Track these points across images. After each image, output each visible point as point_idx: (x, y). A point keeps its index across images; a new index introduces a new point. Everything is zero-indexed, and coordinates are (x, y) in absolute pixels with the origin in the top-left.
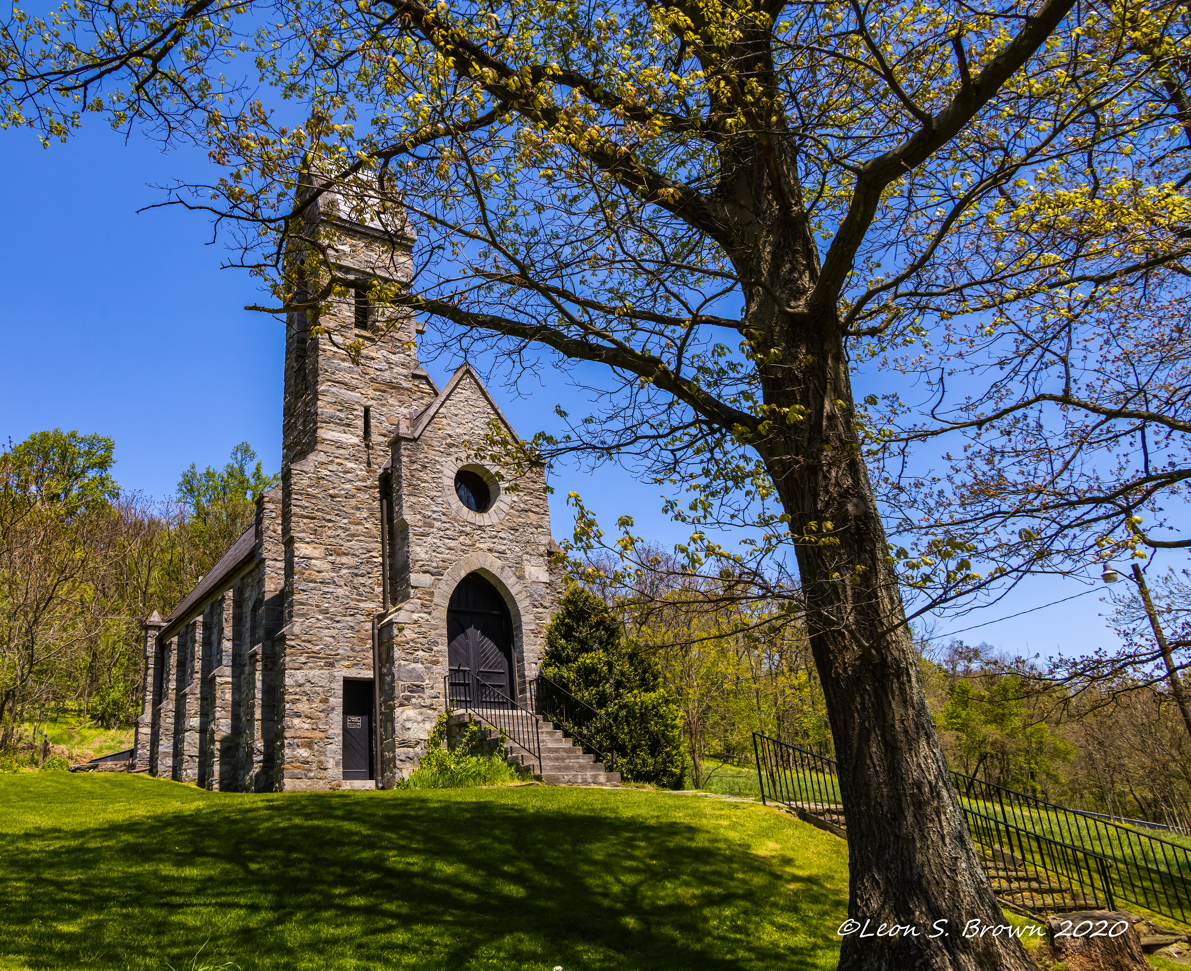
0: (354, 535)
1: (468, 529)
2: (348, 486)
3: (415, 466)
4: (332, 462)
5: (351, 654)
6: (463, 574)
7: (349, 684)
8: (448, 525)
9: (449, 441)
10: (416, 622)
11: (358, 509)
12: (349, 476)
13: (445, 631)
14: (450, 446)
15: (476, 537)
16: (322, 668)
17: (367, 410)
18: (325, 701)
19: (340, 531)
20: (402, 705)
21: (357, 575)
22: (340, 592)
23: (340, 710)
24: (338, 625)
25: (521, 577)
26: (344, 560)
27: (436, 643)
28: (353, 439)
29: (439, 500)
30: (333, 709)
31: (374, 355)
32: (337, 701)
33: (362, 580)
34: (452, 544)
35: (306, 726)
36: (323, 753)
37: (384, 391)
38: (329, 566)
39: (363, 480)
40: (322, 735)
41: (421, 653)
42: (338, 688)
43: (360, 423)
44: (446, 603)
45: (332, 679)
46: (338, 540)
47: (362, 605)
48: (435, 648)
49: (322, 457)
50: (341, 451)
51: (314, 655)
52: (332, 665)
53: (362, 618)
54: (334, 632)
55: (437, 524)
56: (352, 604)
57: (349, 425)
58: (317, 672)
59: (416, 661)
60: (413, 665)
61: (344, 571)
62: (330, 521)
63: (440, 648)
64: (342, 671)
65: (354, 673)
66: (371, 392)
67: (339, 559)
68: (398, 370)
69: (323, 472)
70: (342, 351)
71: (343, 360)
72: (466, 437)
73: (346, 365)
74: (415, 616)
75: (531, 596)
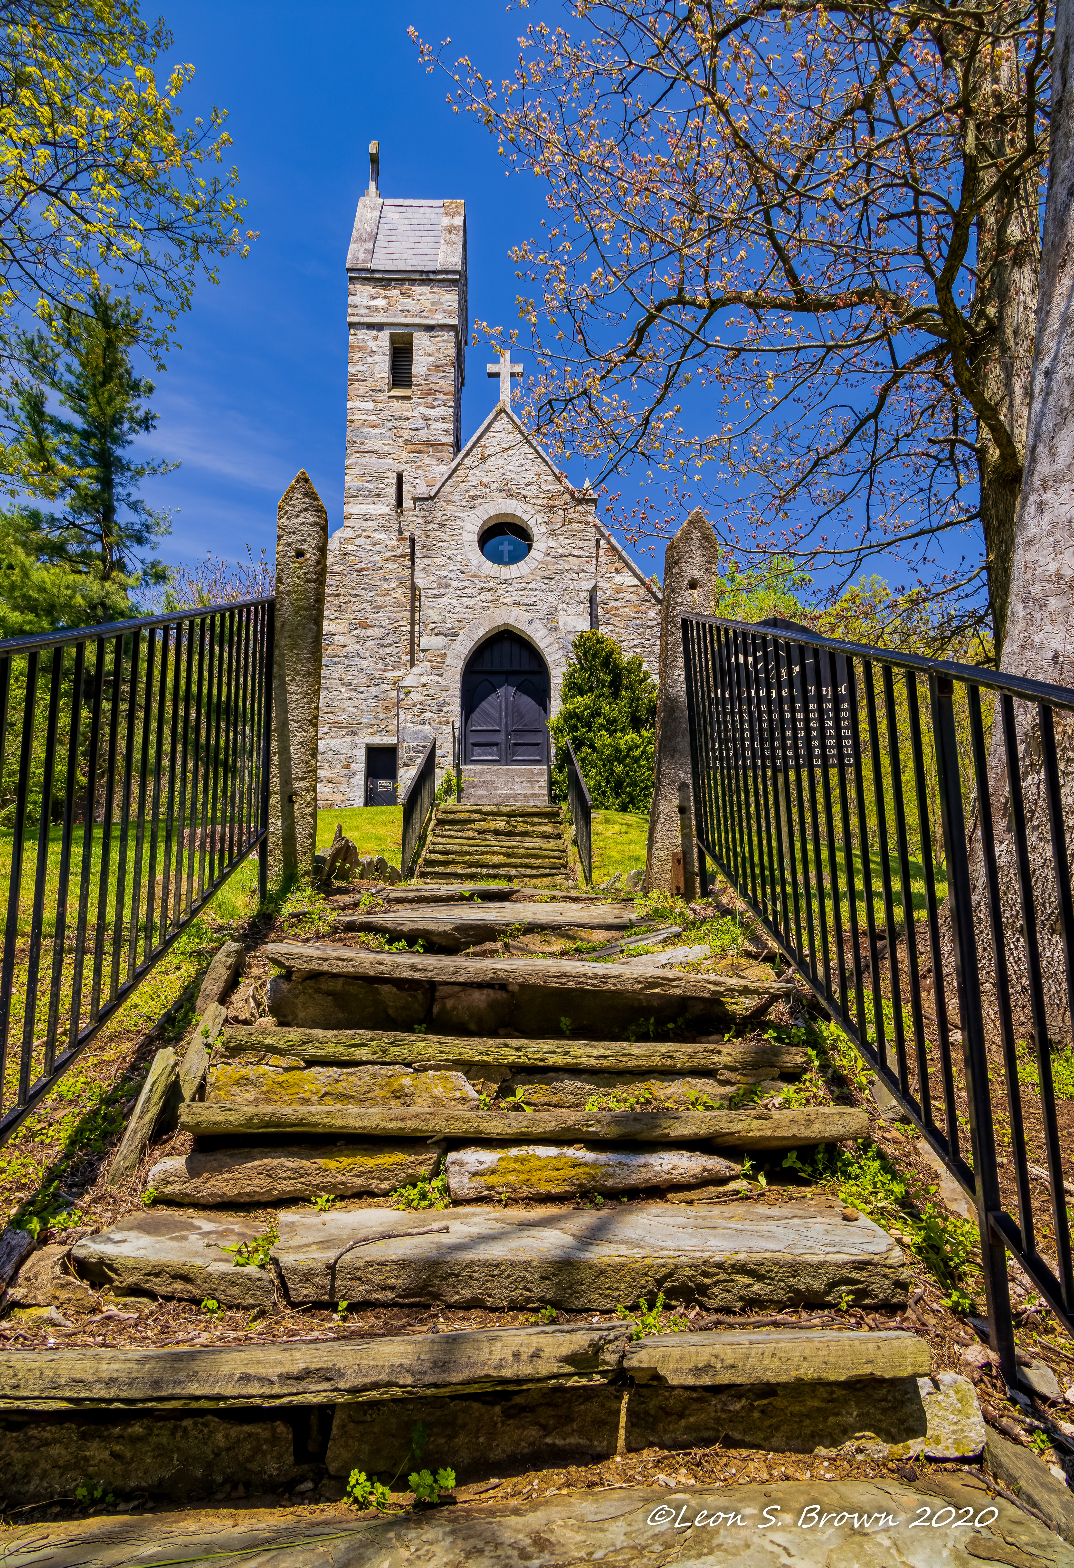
0: (380, 607)
1: (490, 585)
2: (377, 558)
3: (431, 526)
4: (359, 536)
5: (374, 721)
6: (482, 632)
7: (372, 750)
8: (466, 584)
9: (471, 493)
10: (424, 685)
11: (386, 580)
12: (378, 548)
13: (457, 692)
14: (474, 498)
15: (500, 592)
16: (344, 737)
17: (400, 477)
18: (347, 766)
19: (365, 605)
20: (405, 765)
21: (383, 646)
22: (364, 664)
23: (361, 775)
24: (362, 696)
25: (553, 629)
26: (370, 632)
27: (448, 704)
28: (383, 509)
29: (458, 558)
30: (354, 774)
31: (409, 414)
32: (359, 766)
33: (388, 650)
34: (472, 602)
35: (327, 790)
37: (420, 452)
38: (354, 640)
39: (394, 550)
41: (429, 714)
42: (361, 755)
43: (392, 491)
44: (460, 664)
45: (355, 746)
46: (363, 614)
47: (388, 674)
48: (445, 709)
49: (349, 533)
50: (370, 523)
51: (337, 725)
52: (354, 733)
53: (388, 687)
54: (356, 703)
55: (454, 584)
56: (377, 674)
57: (379, 495)
58: (339, 741)
59: (422, 722)
60: (420, 727)
61: (369, 644)
62: (355, 596)
63: (451, 708)
64: (366, 739)
65: (376, 740)
66: (405, 456)
67: (362, 632)
68: (436, 425)
69: (349, 548)
70: (374, 418)
71: (374, 427)
72: (494, 486)
73: (377, 431)
74: (424, 679)
75: (564, 648)
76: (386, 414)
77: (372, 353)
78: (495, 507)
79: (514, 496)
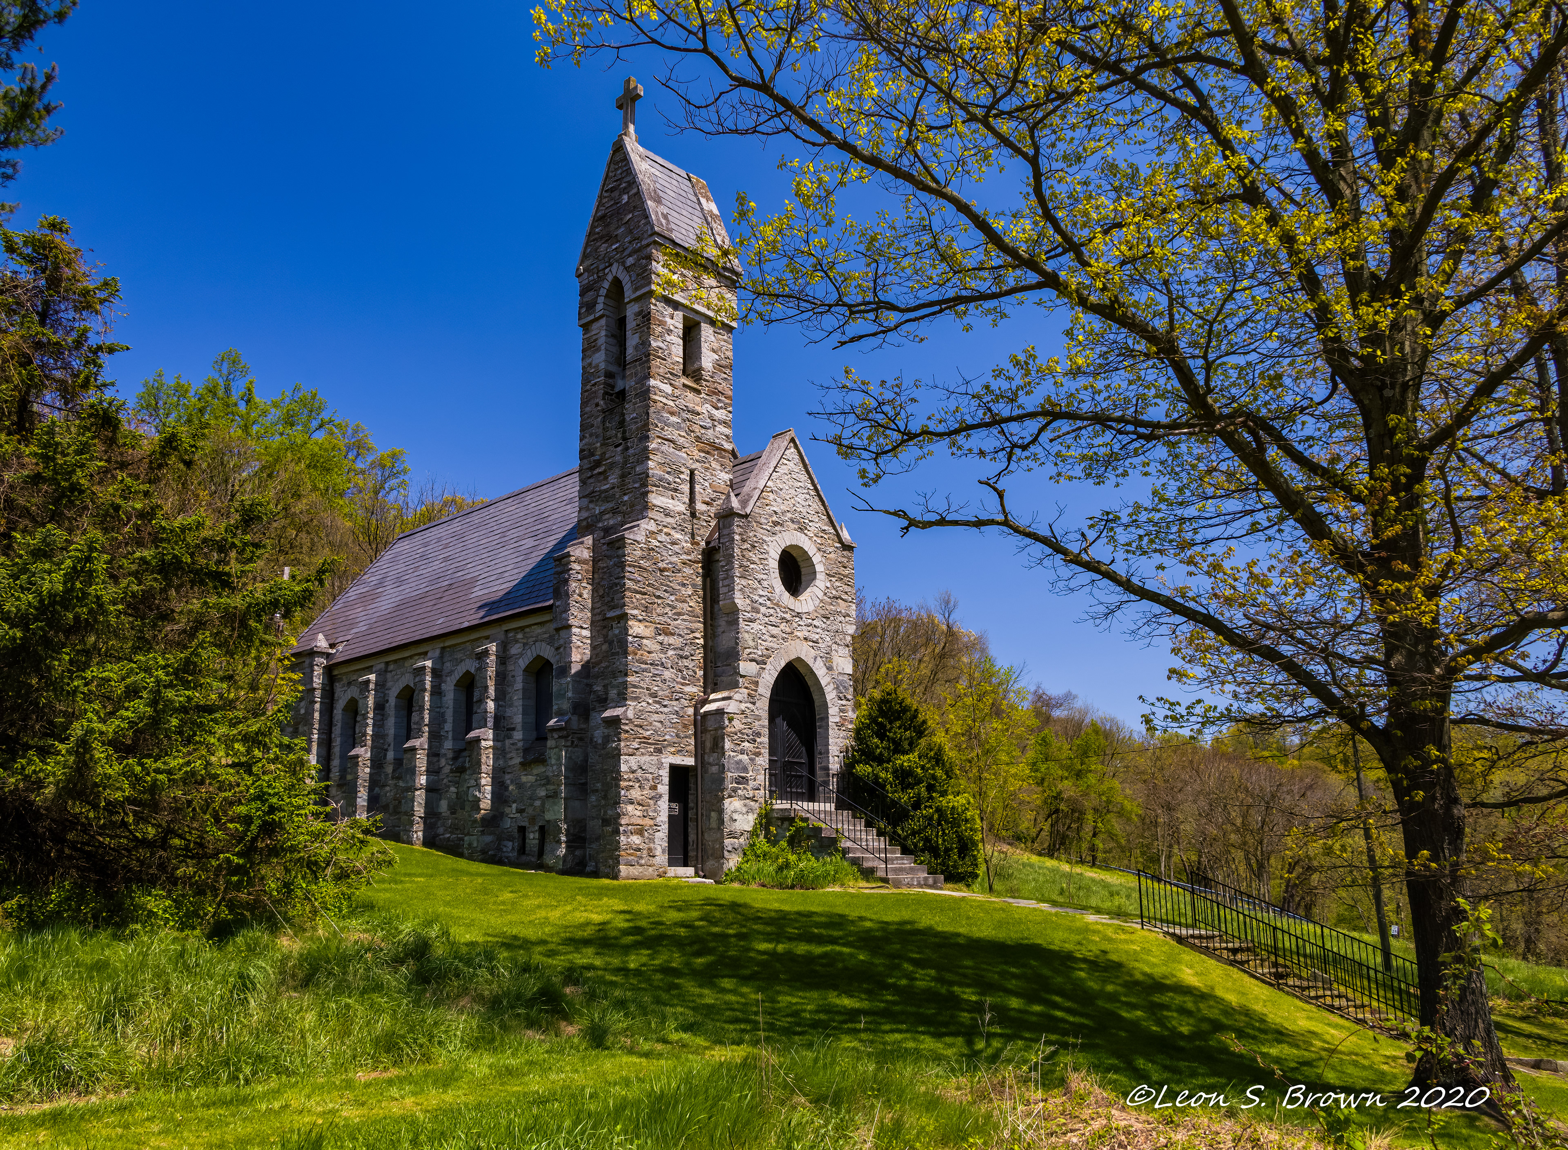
0: (679, 614)
1: (788, 616)
2: (674, 559)
3: (745, 546)
4: (661, 531)
5: (676, 740)
6: (783, 664)
7: (675, 770)
8: (772, 611)
9: (775, 518)
10: (743, 712)
11: (684, 585)
12: (676, 548)
13: (766, 723)
14: (776, 524)
15: (794, 625)
16: (651, 754)
17: (692, 474)
18: (654, 788)
19: (668, 609)
20: (730, 796)
21: (682, 657)
22: (667, 674)
23: (666, 797)
24: (666, 710)
25: (830, 668)
26: (671, 640)
27: (759, 734)
28: (679, 506)
29: (765, 584)
30: (661, 796)
31: (698, 409)
32: (664, 789)
33: (686, 662)
34: (775, 631)
35: (638, 813)
36: (652, 840)
37: (708, 453)
38: (658, 647)
39: (688, 553)
40: (652, 822)
41: (746, 744)
42: (665, 774)
43: (686, 488)
44: (769, 694)
45: (660, 766)
46: (666, 619)
47: (685, 689)
48: (758, 740)
49: (652, 526)
50: (669, 520)
51: (645, 741)
52: (659, 751)
53: (686, 703)
54: (662, 717)
55: (763, 610)
56: (678, 687)
57: (676, 490)
58: (647, 758)
59: (742, 752)
60: (740, 757)
61: (671, 653)
62: (659, 597)
63: (762, 739)
64: (669, 758)
65: (679, 760)
66: (697, 455)
67: (667, 640)
68: (721, 429)
69: (653, 542)
70: (671, 403)
71: (672, 414)
72: (789, 515)
73: (674, 419)
74: (743, 706)
75: (837, 688)
76: (681, 402)
77: (669, 332)
78: (790, 537)
79: (802, 529)
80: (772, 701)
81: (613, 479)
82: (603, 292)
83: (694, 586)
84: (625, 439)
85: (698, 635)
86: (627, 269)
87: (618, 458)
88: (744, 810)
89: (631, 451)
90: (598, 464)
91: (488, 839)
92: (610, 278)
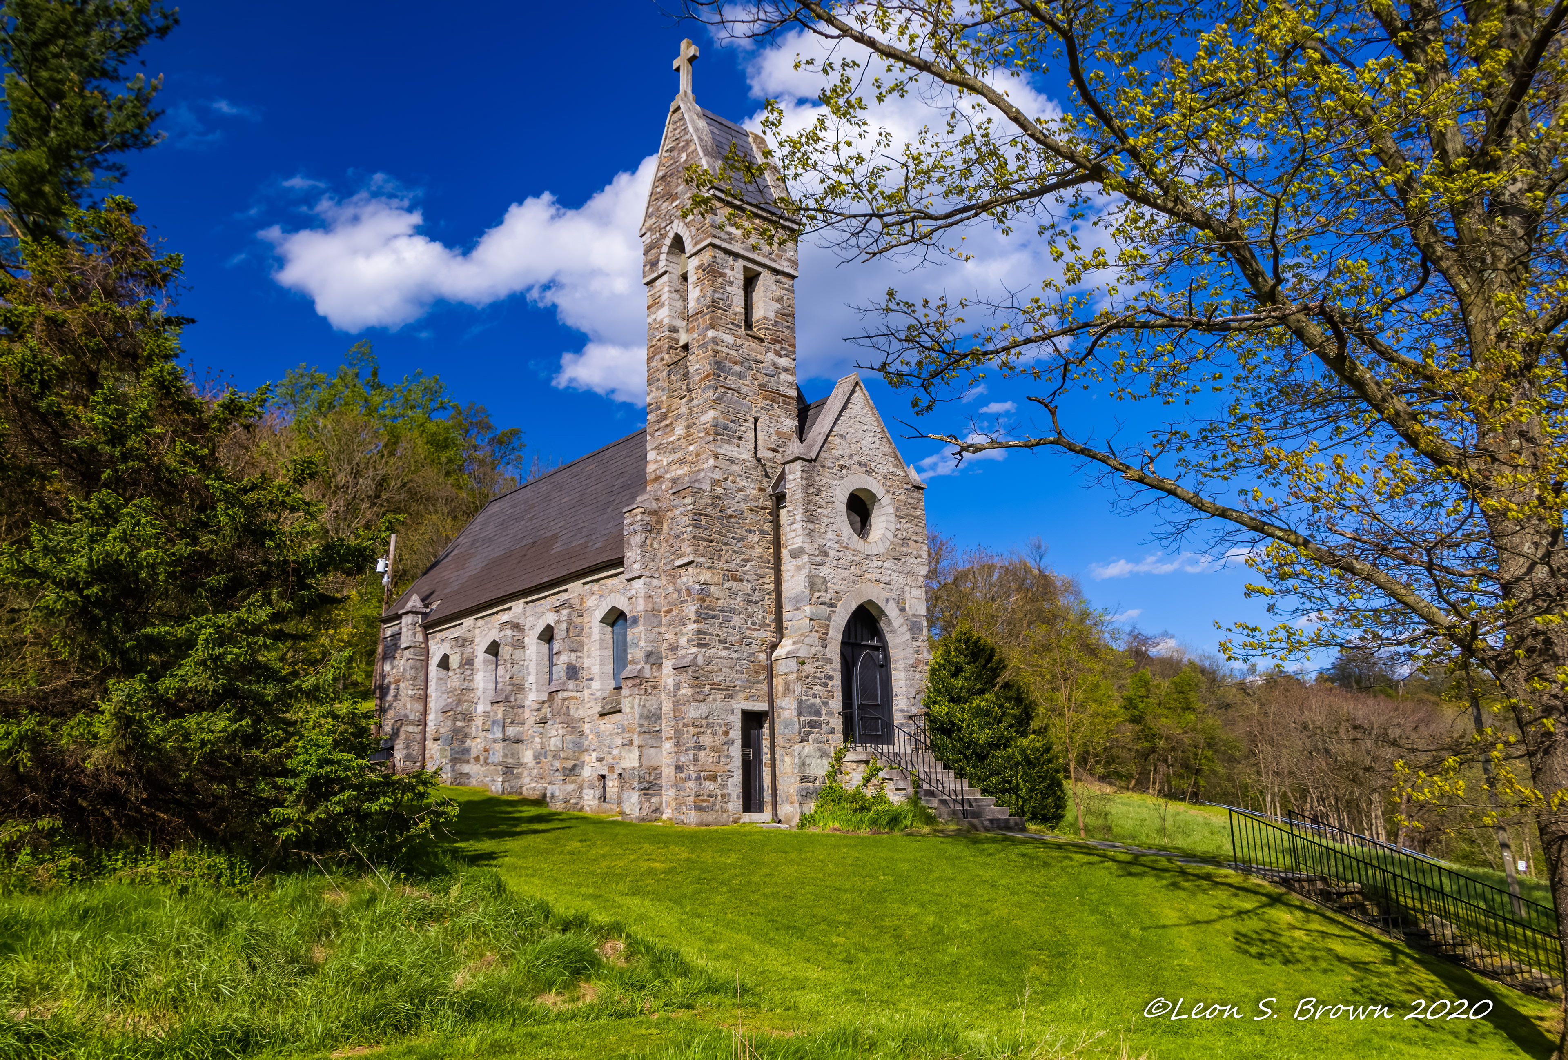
1: (858, 559)
2: (743, 506)
3: (812, 489)
4: (727, 479)
5: (747, 685)
6: (854, 607)
7: (746, 716)
8: (841, 554)
9: (841, 462)
10: (814, 656)
11: (750, 531)
12: (742, 495)
13: (838, 665)
14: (842, 467)
15: (865, 567)
16: (722, 700)
17: (756, 420)
18: (726, 733)
19: (735, 556)
20: (802, 741)
21: (750, 602)
22: (737, 620)
23: (738, 744)
25: (903, 610)
26: (740, 586)
27: (830, 678)
28: (744, 453)
29: (833, 527)
30: (733, 742)
31: (762, 357)
32: (736, 734)
33: (756, 608)
34: (844, 574)
35: (710, 759)
36: (724, 786)
37: (772, 400)
38: (727, 593)
40: (724, 768)
41: (818, 688)
42: (736, 720)
43: (750, 435)
44: (840, 637)
45: (732, 711)
46: (734, 565)
47: (755, 634)
48: (830, 683)
49: (718, 473)
50: (735, 468)
51: (716, 687)
52: (731, 697)
53: (757, 648)
54: (732, 663)
55: (832, 553)
56: (748, 632)
57: (740, 438)
58: (718, 704)
59: (815, 696)
60: (812, 700)
61: (739, 598)
62: (726, 544)
63: (835, 682)
64: (741, 704)
65: (750, 706)
66: (760, 401)
67: (735, 585)
68: (784, 376)
69: (719, 490)
70: (734, 353)
71: (735, 363)
72: (856, 458)
73: (737, 368)
74: (813, 650)
75: (911, 630)
76: (744, 350)
77: (731, 283)
78: (857, 480)
79: (868, 473)
80: (843, 643)
81: (680, 430)
82: (665, 249)
83: (762, 532)
84: (689, 390)
85: (767, 580)
86: (687, 225)
87: (684, 410)
88: (818, 754)
89: (695, 402)
90: (665, 416)
91: (571, 787)
92: (671, 235)
